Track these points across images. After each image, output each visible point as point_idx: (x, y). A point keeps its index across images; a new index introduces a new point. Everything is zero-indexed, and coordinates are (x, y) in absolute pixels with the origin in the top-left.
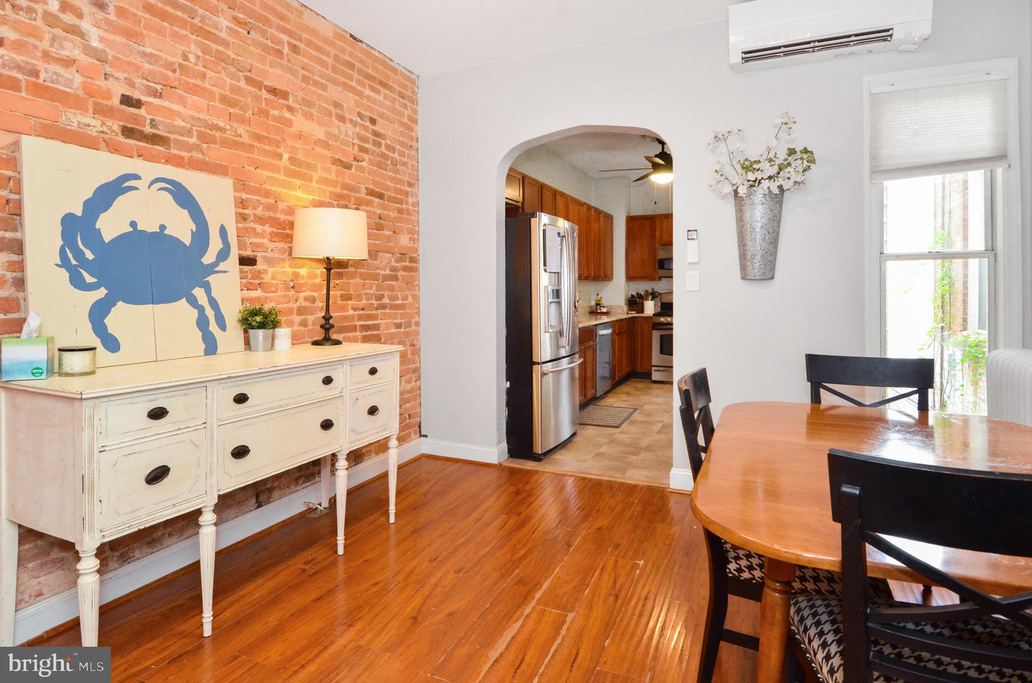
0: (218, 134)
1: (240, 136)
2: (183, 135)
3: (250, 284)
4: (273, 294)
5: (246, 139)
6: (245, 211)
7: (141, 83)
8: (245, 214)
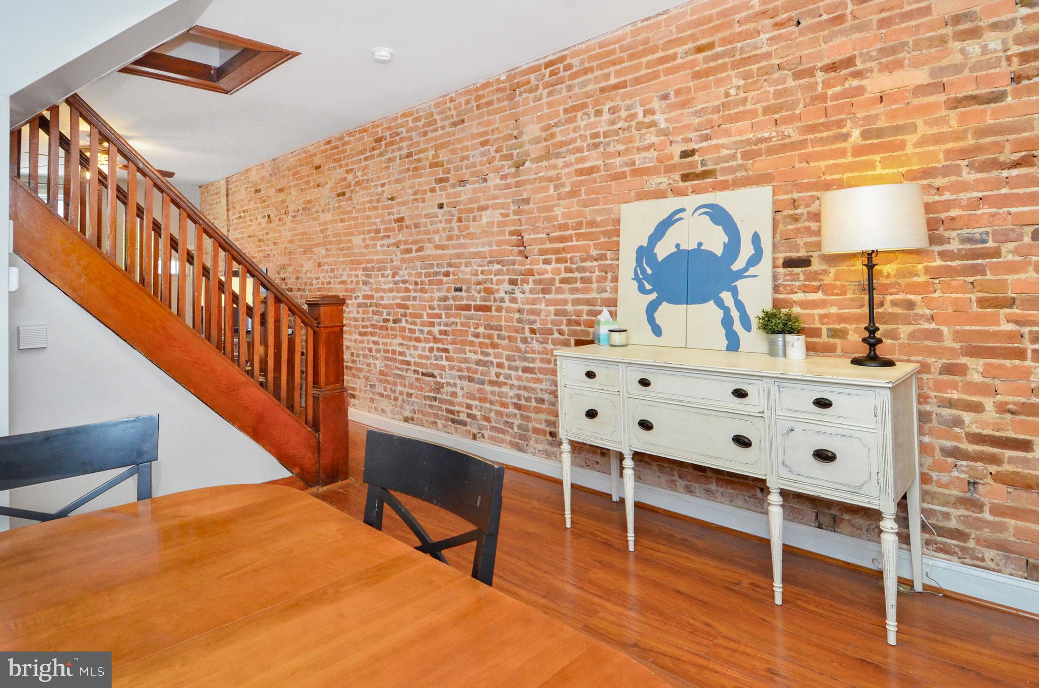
0: (763, 146)
1: (789, 136)
2: (727, 162)
3: (805, 286)
4: (838, 297)
5: (796, 137)
6: (796, 212)
7: (696, 136)
8: (796, 215)
